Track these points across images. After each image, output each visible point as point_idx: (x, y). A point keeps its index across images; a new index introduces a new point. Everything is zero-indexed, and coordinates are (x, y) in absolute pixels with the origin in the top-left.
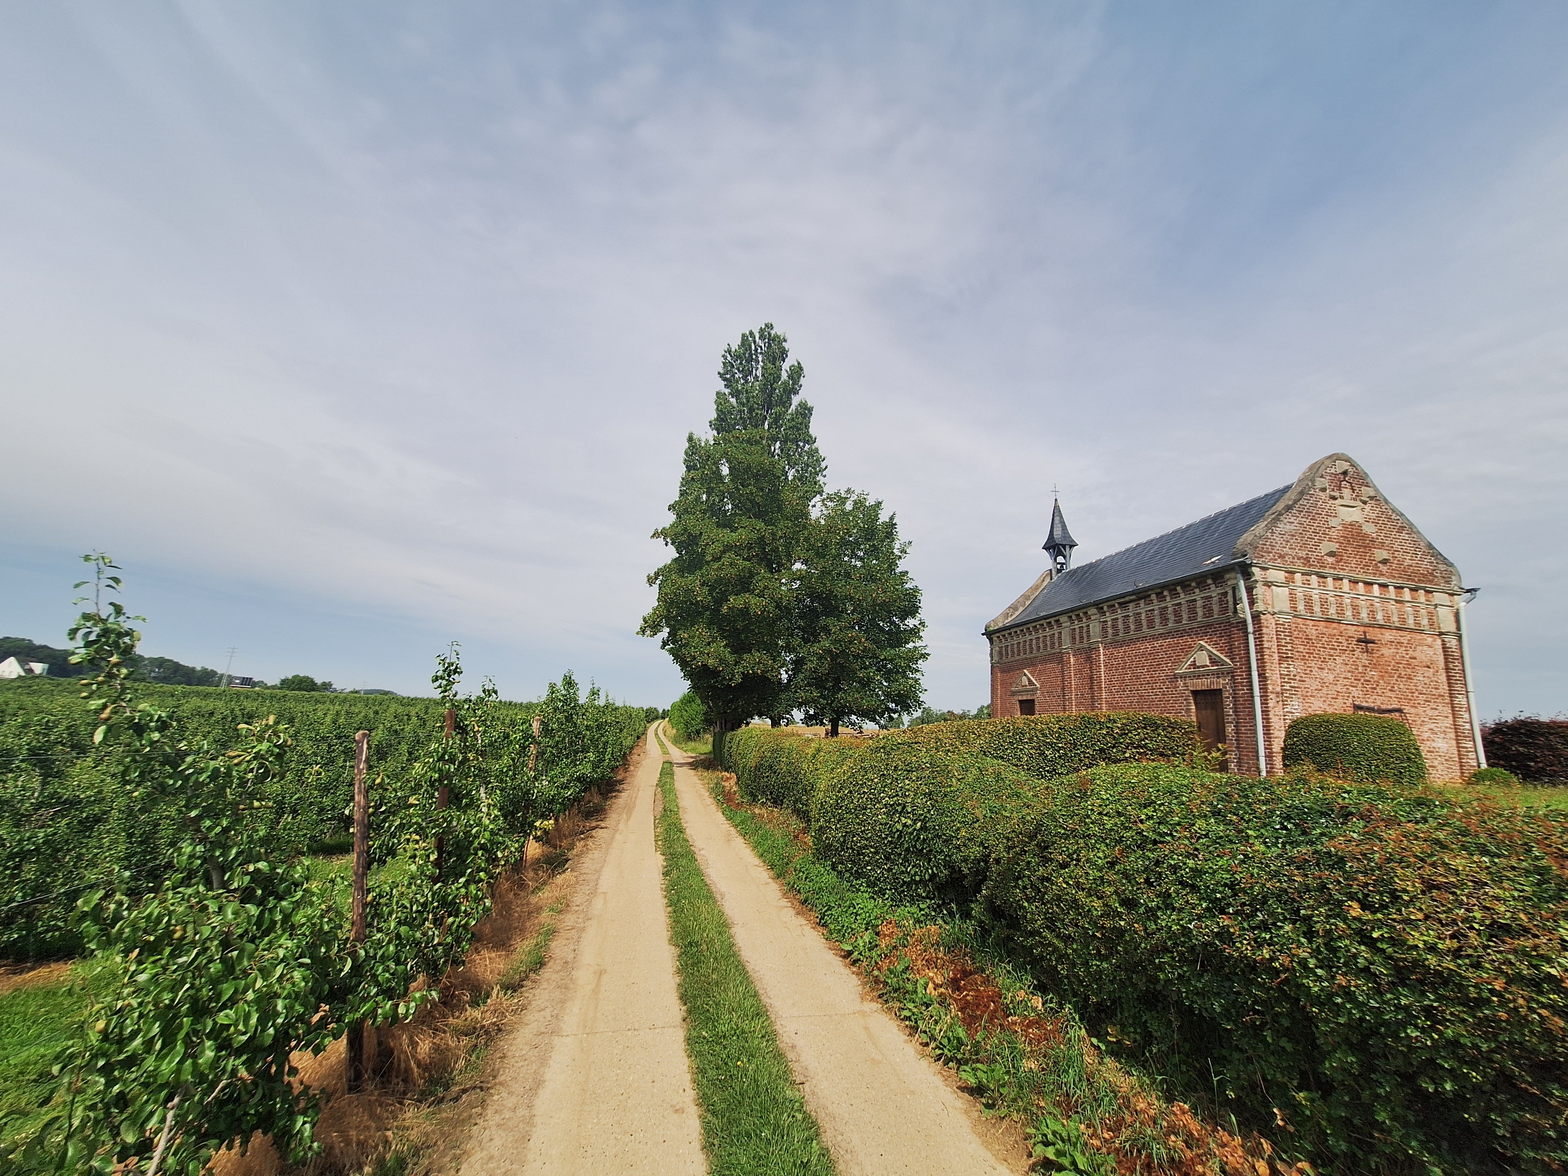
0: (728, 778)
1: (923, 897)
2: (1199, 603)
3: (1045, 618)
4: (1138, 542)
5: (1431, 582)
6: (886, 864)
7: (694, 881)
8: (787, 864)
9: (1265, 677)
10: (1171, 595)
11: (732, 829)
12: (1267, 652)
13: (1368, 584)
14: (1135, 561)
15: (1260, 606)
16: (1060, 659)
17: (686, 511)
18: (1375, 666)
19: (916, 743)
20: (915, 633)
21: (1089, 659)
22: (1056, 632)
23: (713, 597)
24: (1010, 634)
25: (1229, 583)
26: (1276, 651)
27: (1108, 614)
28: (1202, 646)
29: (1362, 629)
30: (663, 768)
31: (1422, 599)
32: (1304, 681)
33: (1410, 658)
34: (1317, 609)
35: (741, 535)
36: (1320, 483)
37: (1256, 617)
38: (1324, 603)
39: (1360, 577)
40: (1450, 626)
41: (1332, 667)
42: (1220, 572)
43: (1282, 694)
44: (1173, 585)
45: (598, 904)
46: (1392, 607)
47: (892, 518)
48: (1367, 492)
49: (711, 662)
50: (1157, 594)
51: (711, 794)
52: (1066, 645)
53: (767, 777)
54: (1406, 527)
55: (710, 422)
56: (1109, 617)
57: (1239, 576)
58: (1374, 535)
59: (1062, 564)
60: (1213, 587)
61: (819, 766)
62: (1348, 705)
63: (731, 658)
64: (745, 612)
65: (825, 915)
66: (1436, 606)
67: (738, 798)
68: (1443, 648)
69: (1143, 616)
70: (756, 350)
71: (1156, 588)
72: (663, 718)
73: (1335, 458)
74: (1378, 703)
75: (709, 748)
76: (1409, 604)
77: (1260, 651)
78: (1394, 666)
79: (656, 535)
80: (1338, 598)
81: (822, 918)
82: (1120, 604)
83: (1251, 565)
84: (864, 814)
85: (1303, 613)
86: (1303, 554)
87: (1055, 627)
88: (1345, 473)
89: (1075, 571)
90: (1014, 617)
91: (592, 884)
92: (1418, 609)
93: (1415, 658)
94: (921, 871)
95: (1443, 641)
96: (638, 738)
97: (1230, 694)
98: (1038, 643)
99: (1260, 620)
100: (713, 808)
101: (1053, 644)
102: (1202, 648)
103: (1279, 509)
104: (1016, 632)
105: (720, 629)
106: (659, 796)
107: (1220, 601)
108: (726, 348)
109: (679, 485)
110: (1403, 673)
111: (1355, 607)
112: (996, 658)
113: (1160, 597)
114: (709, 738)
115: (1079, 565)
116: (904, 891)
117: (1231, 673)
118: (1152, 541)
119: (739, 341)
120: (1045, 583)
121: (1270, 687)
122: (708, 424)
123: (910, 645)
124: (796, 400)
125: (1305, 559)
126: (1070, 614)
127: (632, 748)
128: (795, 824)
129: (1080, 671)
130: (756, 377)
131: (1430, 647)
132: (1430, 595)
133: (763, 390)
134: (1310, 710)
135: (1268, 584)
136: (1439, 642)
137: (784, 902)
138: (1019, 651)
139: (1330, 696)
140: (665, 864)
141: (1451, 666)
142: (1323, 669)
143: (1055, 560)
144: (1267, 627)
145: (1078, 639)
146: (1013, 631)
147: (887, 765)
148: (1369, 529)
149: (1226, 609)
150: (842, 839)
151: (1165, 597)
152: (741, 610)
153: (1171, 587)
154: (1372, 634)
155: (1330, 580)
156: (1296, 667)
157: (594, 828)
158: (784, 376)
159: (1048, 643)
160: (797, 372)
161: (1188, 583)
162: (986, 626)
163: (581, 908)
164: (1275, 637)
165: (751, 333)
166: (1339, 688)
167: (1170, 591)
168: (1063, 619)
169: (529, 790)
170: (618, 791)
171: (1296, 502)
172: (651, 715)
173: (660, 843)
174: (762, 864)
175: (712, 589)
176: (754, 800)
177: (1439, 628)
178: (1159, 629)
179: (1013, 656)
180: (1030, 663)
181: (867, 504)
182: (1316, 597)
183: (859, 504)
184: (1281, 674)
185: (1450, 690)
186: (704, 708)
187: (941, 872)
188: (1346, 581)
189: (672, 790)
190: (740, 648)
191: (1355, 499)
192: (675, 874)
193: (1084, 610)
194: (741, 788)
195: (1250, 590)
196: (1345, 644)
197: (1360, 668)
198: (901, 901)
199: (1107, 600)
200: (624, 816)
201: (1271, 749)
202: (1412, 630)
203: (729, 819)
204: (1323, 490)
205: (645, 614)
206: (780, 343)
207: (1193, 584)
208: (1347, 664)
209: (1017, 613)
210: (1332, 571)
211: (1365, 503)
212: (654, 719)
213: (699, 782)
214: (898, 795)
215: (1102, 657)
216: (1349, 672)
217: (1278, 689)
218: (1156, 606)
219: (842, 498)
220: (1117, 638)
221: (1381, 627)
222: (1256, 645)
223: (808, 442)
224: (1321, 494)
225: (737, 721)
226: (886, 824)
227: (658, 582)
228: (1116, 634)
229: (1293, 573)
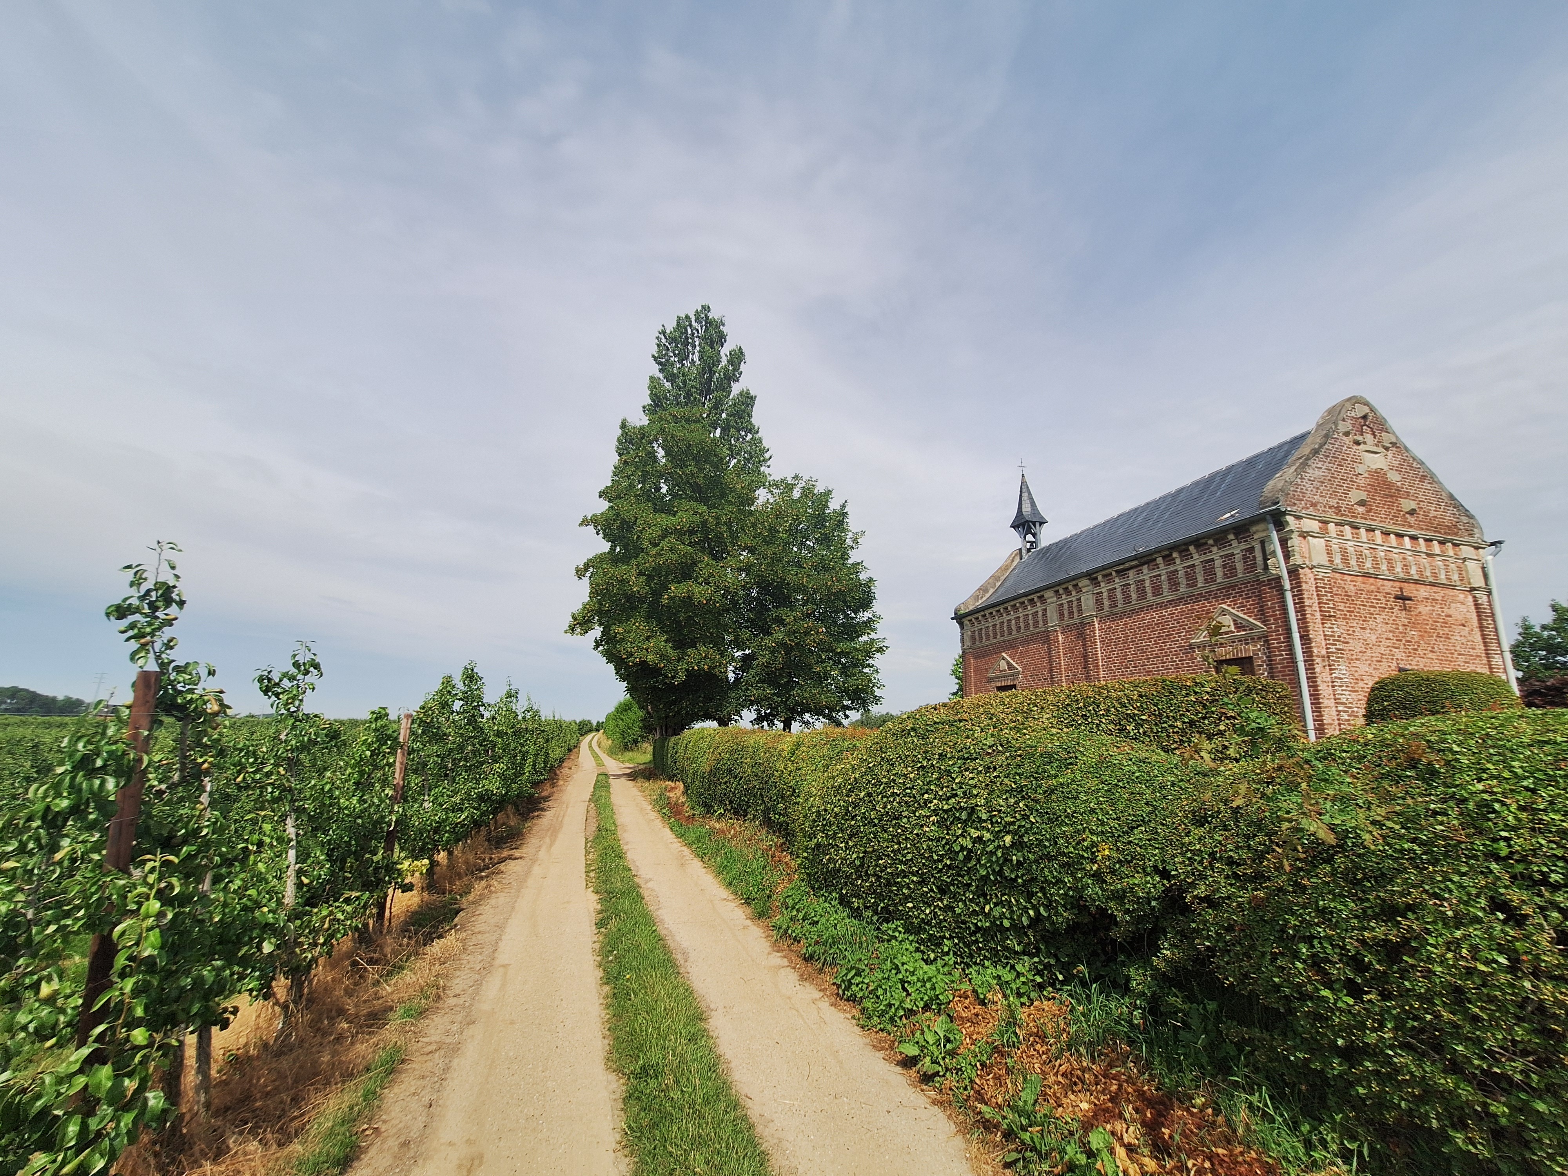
0: (672, 788)
1: (1016, 953)
2: (1218, 563)
3: (1025, 595)
4: (1120, 512)
5: (1456, 534)
6: (941, 900)
7: (641, 937)
8: (769, 897)
9: (1309, 639)
10: (1181, 557)
11: (685, 849)
12: (1308, 610)
13: (1400, 536)
14: (1121, 530)
15: (1297, 560)
16: (1046, 638)
17: (619, 497)
18: (1414, 625)
19: (960, 721)
20: (868, 625)
21: (1081, 636)
22: (1039, 609)
23: (651, 588)
24: (984, 616)
25: (1256, 537)
26: (1318, 609)
27: (1102, 584)
28: (1224, 610)
29: (1398, 584)
30: (597, 781)
31: (1451, 553)
32: (1347, 643)
33: (1447, 616)
34: (1353, 562)
35: (682, 518)
36: (1342, 427)
37: (1294, 572)
38: (1360, 555)
39: (1392, 527)
40: (1478, 582)
41: (1374, 627)
42: (1245, 525)
43: (1328, 657)
44: (1185, 544)
45: (492, 987)
46: (1424, 561)
47: (843, 506)
48: (1386, 438)
49: (650, 658)
50: (1164, 557)
51: (654, 807)
52: (1053, 621)
53: (725, 783)
54: (1428, 477)
55: (644, 407)
56: (1104, 588)
57: (1271, 526)
58: (1399, 484)
59: (1032, 543)
60: (1235, 543)
61: (802, 764)
62: (1393, 668)
63: (673, 654)
64: (688, 601)
65: (850, 984)
66: (1464, 560)
67: (687, 811)
68: (1475, 605)
69: (1147, 583)
70: (693, 334)
71: (1164, 550)
72: (598, 730)
73: (1355, 400)
74: (1421, 666)
75: (649, 757)
76: (1439, 558)
77: (1301, 609)
78: (1432, 625)
79: (585, 522)
80: (1372, 551)
81: (848, 988)
82: (1117, 572)
83: (1284, 513)
84: (898, 826)
85: (1341, 566)
86: (1333, 502)
87: (1038, 604)
88: (1365, 417)
89: (1049, 548)
90: (984, 599)
91: (487, 951)
92: (1447, 563)
93: (1450, 616)
94: (1012, 912)
95: (1475, 597)
96: (570, 750)
97: (1264, 661)
98: (1017, 623)
99: (1299, 574)
100: (659, 823)
101: (1036, 623)
102: (1224, 612)
103: (1307, 453)
104: (991, 613)
105: (660, 622)
106: (593, 813)
107: (1245, 558)
108: (660, 329)
109: (611, 474)
110: (1441, 632)
111: (1389, 561)
112: (968, 643)
113: (1168, 559)
114: (648, 747)
115: (1052, 542)
116: (977, 942)
117: (1265, 638)
118: (1137, 509)
119: (675, 324)
120: (1015, 563)
121: (1315, 650)
122: (642, 409)
123: (864, 638)
124: (736, 389)
125: (1336, 508)
126: (1057, 588)
127: (561, 761)
128: (770, 840)
129: (1071, 650)
130: (693, 362)
131: (1463, 604)
132: (1457, 549)
133: (702, 373)
134: (1356, 674)
135: (1304, 535)
136: (1470, 599)
137: (777, 959)
138: (995, 634)
139: (1374, 659)
140: (599, 907)
141: (1485, 623)
142: (1364, 629)
143: (1025, 537)
144: (1306, 583)
145: (1066, 615)
146: (987, 612)
147: (926, 752)
148: (1394, 477)
149: (1254, 566)
150: (858, 863)
151: (1174, 559)
152: (683, 600)
153: (1182, 548)
154: (1409, 590)
155: (1363, 531)
156: (1338, 628)
157: (503, 860)
158: (724, 361)
159: (1031, 622)
160: (737, 357)
161: (1203, 541)
162: (956, 610)
163: (461, 1001)
164: (1315, 594)
165: (687, 317)
166: (1382, 650)
167: (1180, 552)
168: (1048, 594)
169: (383, 817)
170: (543, 810)
171: (1321, 446)
172: (585, 728)
173: (592, 874)
174: (732, 897)
175: (650, 578)
176: (708, 812)
177: (1470, 583)
178: (1167, 595)
179: (988, 639)
180: (1010, 646)
181: (816, 492)
182: (1351, 550)
183: (807, 492)
184: (1325, 635)
185: (1486, 650)
186: (641, 714)
187: (1057, 914)
188: (1378, 532)
189: (608, 805)
190: (681, 644)
191: (1377, 445)
192: (613, 925)
193: (1074, 583)
194: (691, 798)
195: (1284, 542)
196: (1384, 601)
197: (1400, 628)
198: (971, 956)
199: (1103, 568)
200: (547, 840)
201: (1322, 720)
202: (1444, 586)
203: (680, 836)
204: (1347, 434)
205: (575, 610)
206: (717, 327)
207: (1211, 542)
208: (1387, 623)
209: (988, 595)
210: (1363, 521)
211: (1387, 449)
212: (587, 733)
213: (640, 794)
214: (956, 795)
215: (1097, 632)
216: (1390, 631)
217: (1324, 652)
218: (1163, 570)
219: (787, 485)
220: (1116, 610)
221: (1416, 582)
222: (1295, 604)
223: (750, 431)
224: (1344, 438)
225: (678, 726)
226: (938, 840)
227: (588, 574)
228: (1114, 605)
229: (1326, 523)
